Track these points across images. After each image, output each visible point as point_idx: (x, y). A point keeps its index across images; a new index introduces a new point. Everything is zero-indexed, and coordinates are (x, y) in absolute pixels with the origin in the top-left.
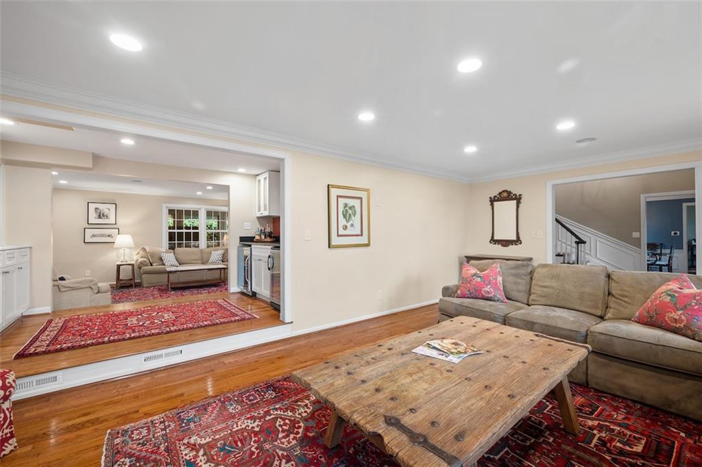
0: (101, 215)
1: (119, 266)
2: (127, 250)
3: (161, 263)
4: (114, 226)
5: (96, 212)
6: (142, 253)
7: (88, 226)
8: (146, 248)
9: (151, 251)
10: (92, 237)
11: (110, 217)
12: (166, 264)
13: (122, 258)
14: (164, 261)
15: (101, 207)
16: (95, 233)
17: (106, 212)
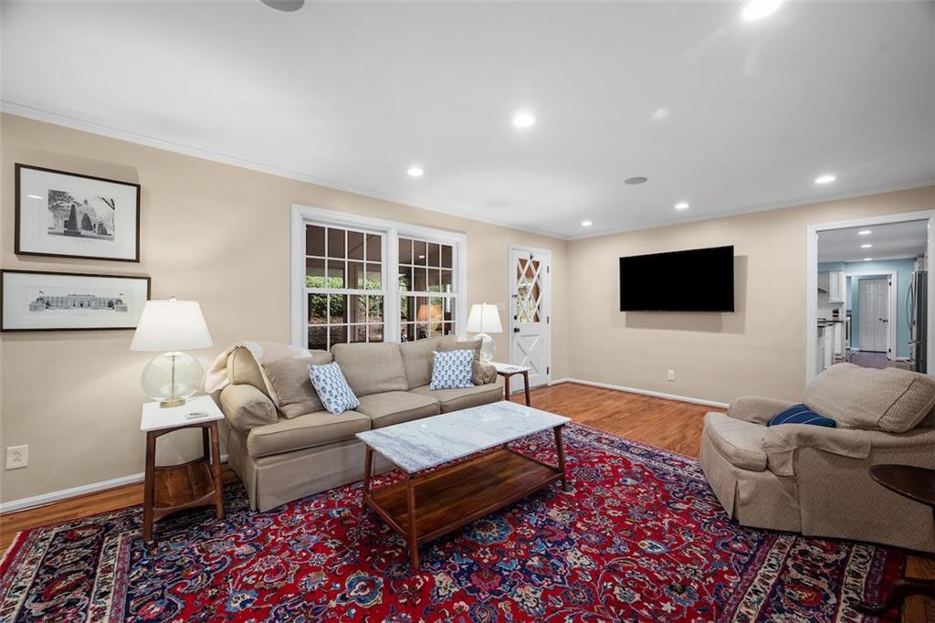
0: (75, 223)
1: (152, 436)
2: (184, 360)
3: (311, 403)
4: (131, 266)
5: (54, 208)
6: (236, 366)
7: (15, 262)
8: (250, 346)
9: (270, 359)
10: (33, 308)
11: (117, 235)
12: (332, 407)
13: (166, 390)
14: (324, 397)
15: (78, 190)
16: (48, 294)
17: (100, 213)
